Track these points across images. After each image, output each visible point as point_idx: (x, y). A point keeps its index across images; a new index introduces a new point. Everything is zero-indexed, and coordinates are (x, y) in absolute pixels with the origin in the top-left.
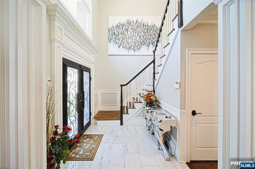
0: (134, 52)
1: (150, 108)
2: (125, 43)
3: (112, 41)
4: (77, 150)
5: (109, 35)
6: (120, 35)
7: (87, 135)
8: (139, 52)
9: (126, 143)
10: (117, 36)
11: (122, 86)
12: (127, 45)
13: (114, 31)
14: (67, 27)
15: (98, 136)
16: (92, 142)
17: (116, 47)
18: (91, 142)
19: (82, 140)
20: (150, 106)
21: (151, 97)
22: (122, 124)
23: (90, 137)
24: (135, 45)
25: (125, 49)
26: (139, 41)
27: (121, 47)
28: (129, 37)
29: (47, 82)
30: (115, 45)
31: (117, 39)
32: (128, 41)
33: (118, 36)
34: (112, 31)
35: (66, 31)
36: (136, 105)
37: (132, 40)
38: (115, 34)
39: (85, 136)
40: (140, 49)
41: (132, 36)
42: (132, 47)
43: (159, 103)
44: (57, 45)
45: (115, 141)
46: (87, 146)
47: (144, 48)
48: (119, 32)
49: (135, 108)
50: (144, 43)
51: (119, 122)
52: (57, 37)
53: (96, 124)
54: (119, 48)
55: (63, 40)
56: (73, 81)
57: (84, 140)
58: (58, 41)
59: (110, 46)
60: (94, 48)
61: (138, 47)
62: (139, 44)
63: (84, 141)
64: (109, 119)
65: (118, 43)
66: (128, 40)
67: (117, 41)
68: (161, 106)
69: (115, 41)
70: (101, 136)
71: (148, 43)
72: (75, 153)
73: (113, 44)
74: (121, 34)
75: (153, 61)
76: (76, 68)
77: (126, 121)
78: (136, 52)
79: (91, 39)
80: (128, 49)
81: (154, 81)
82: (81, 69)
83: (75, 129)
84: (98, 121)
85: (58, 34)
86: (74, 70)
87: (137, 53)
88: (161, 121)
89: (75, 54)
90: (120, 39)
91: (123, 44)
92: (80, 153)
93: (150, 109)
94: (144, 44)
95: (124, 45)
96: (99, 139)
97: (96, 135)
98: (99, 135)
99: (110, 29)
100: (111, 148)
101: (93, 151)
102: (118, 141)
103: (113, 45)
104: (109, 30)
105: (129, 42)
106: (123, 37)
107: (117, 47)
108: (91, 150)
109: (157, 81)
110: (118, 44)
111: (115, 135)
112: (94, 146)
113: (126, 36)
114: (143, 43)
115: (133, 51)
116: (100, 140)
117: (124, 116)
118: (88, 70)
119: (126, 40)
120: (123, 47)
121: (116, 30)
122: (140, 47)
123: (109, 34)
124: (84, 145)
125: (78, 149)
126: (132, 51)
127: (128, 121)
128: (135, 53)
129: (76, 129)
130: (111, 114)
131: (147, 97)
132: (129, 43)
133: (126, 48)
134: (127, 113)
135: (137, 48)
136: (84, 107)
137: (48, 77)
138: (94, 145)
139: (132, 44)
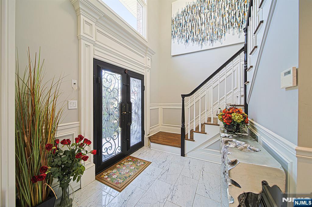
0: (211, 45)
1: (227, 135)
2: (196, 33)
3: (176, 36)
4: (113, 173)
5: (172, 29)
6: (187, 24)
7: (133, 158)
8: (220, 41)
9: (176, 185)
10: (184, 26)
11: (183, 96)
12: (199, 36)
13: (179, 21)
14: (99, 21)
15: (144, 162)
16: (133, 167)
17: (182, 43)
18: (131, 168)
19: (124, 162)
20: (229, 132)
21: (233, 115)
22: (183, 154)
23: (134, 160)
24: (213, 32)
25: (195, 42)
26: (221, 24)
27: (190, 41)
28: (203, 21)
29: (72, 86)
30: (180, 40)
31: (183, 31)
32: (201, 29)
33: (186, 26)
34: (177, 22)
35: (98, 26)
36: (207, 128)
37: (208, 26)
38: (180, 25)
39: (130, 158)
40: (223, 36)
41: (208, 19)
42: (208, 37)
43: (254, 128)
44: (84, 43)
45: (162, 177)
46: (125, 171)
47: (231, 32)
48: (186, 19)
49: (206, 133)
50: (231, 23)
51: (179, 150)
52: (84, 33)
53: (149, 147)
54: (187, 42)
55: (93, 37)
56: (113, 89)
57: (126, 162)
58: (86, 38)
59: (174, 43)
60: (147, 47)
61: (219, 33)
62: (221, 28)
63: (125, 164)
64: (166, 143)
65: (186, 35)
66: (200, 27)
67: (184, 34)
68: (258, 134)
69: (181, 34)
70: (147, 164)
71: (240, 21)
72: (109, 174)
73: (178, 39)
74: (190, 21)
75: (243, 48)
76: (118, 73)
77: (190, 152)
78: (216, 42)
79: (146, 38)
80: (201, 42)
81: (245, 86)
82: (127, 74)
83: (117, 146)
84: (152, 143)
85: (85, 30)
86: (115, 75)
87: (217, 44)
88: (234, 163)
89: (116, 55)
90: (188, 30)
91: (193, 36)
92: (114, 177)
93: (229, 137)
94: (230, 26)
95: (195, 37)
96: (143, 166)
97: (143, 160)
98: (146, 161)
99: (174, 19)
100: (150, 185)
101: (128, 179)
102: (166, 178)
103: (178, 41)
104: (173, 21)
105: (203, 29)
106: (193, 25)
107: (184, 42)
108: (126, 178)
109: (250, 84)
110: (185, 37)
111: (167, 168)
112: (132, 174)
113: (198, 22)
114: (228, 25)
115: (209, 42)
116: (144, 168)
117: (187, 142)
118: (140, 77)
119: (197, 28)
120: (193, 40)
121: (182, 19)
122: (223, 32)
123: (172, 27)
124: (123, 168)
125: (114, 171)
126: (207, 43)
127: (193, 151)
128: (213, 46)
129: (119, 147)
130: (172, 137)
131: (224, 115)
132: (203, 32)
133: (198, 40)
134: (192, 139)
135: (216, 36)
136: (131, 122)
137: (74, 79)
138: (133, 172)
139: (208, 32)
